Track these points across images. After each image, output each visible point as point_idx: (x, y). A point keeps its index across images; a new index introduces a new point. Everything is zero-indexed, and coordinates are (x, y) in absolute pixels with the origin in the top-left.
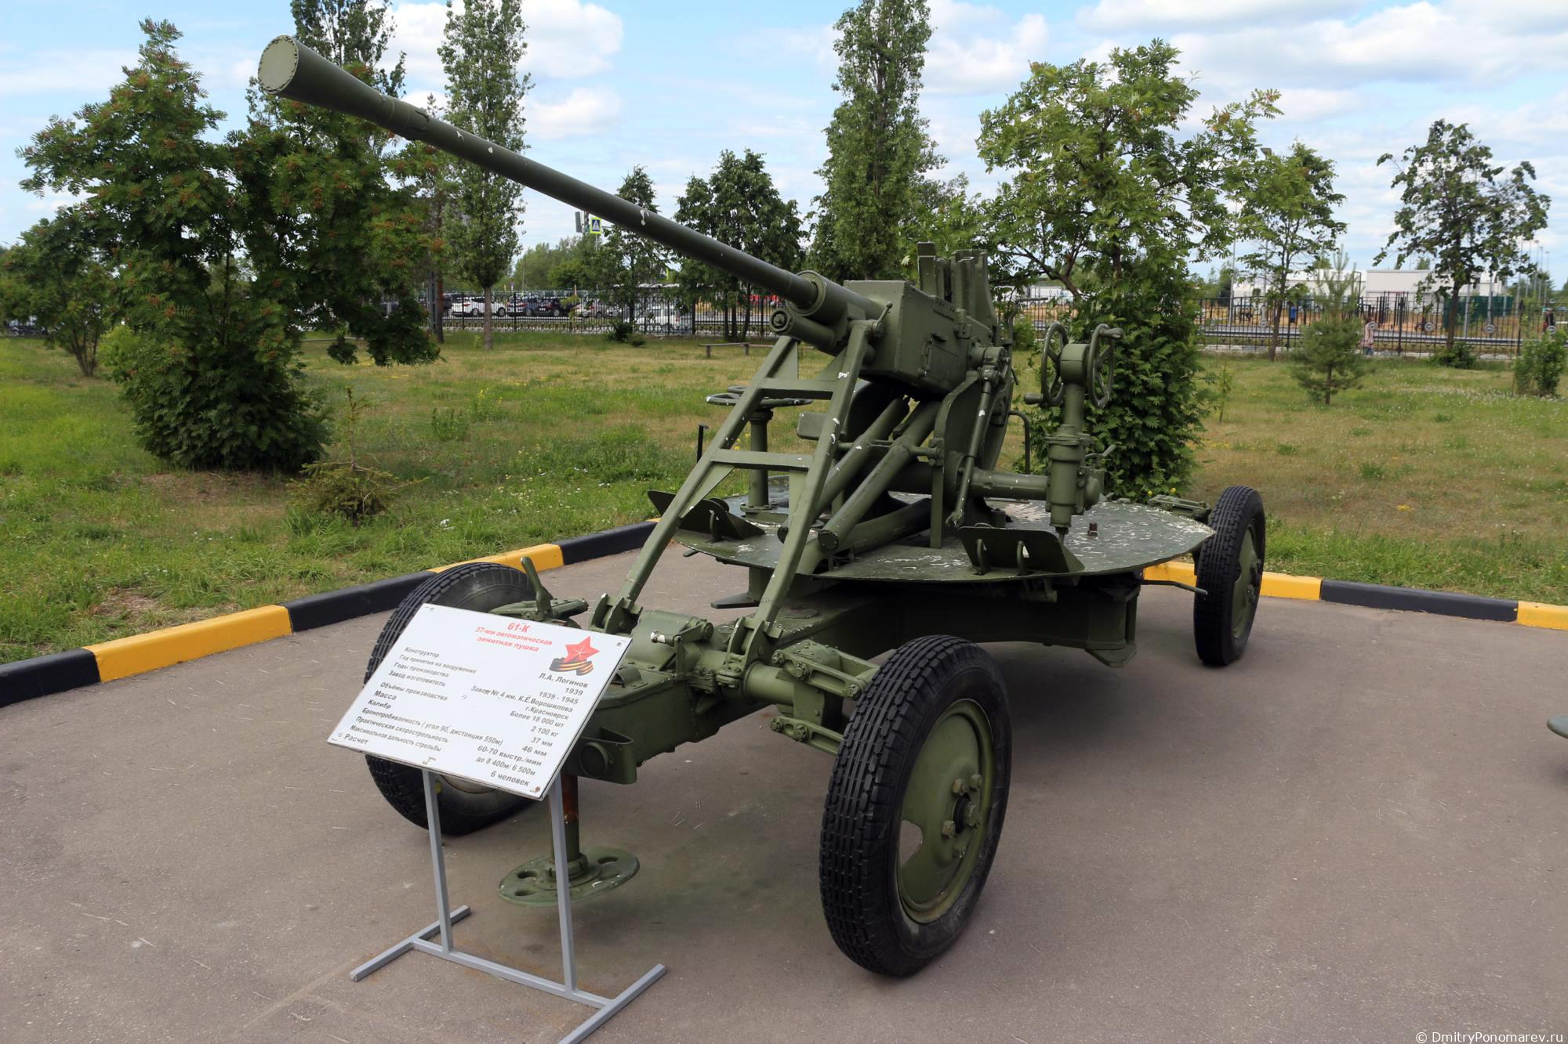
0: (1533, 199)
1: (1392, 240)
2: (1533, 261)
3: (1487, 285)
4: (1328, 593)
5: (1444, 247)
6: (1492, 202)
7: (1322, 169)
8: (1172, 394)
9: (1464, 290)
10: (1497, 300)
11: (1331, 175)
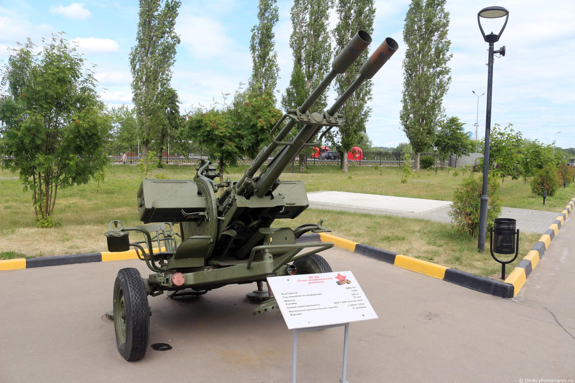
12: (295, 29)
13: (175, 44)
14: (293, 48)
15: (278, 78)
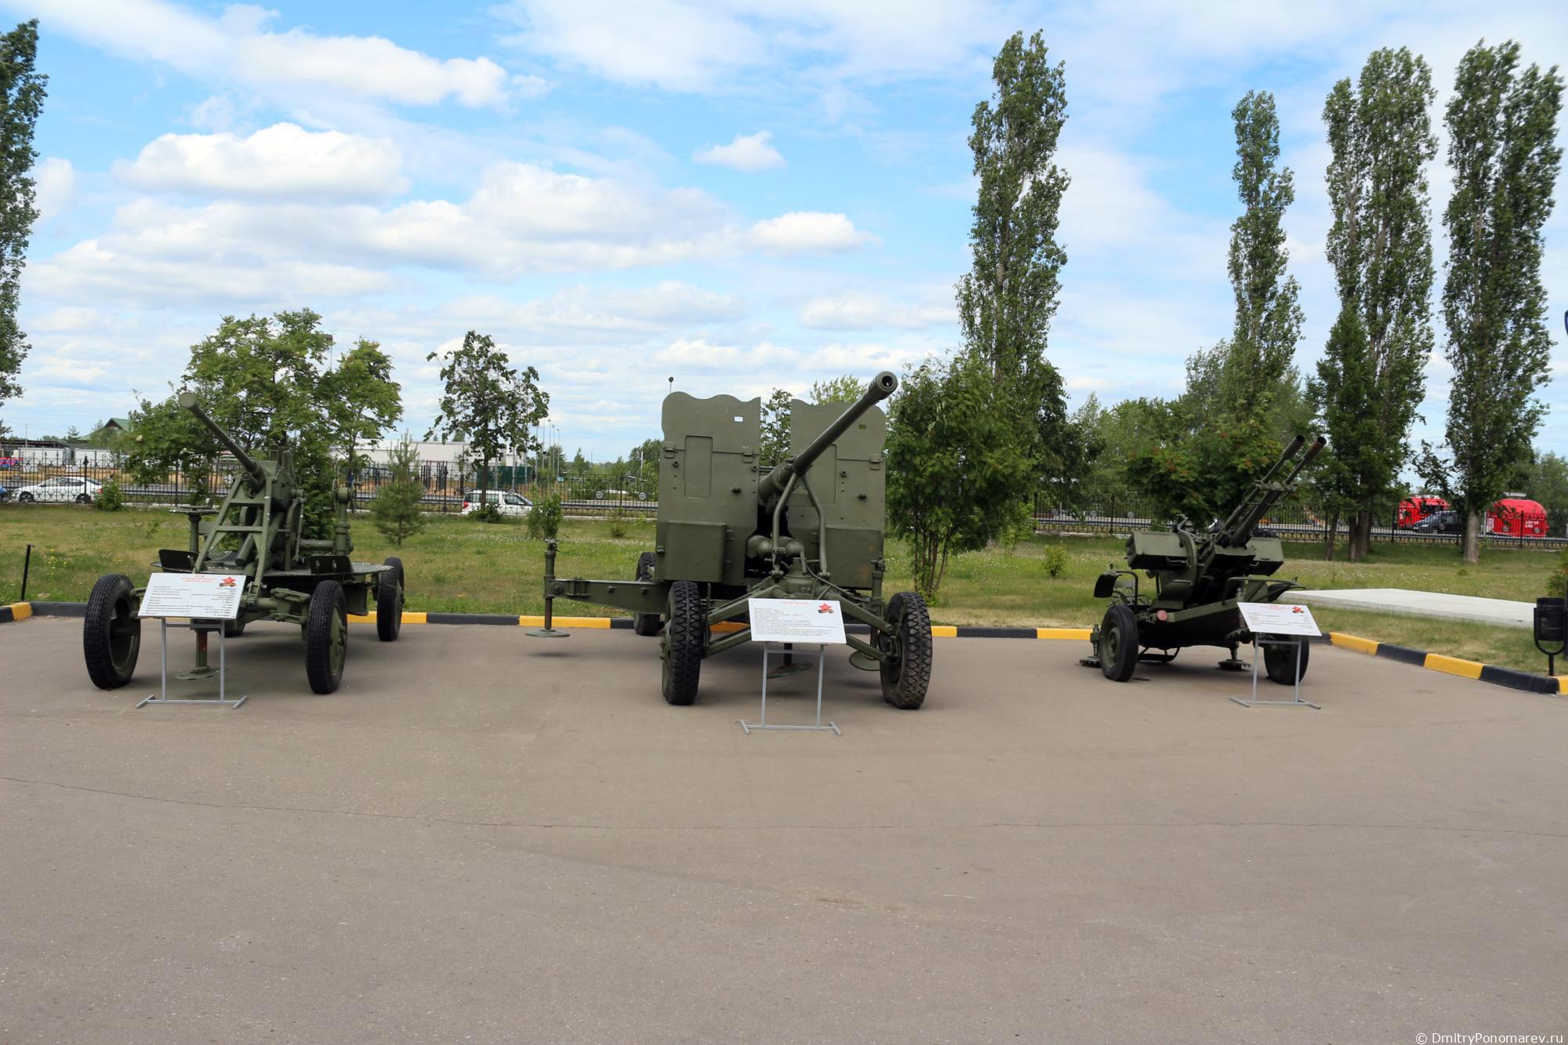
0: (538, 395)
1: (438, 422)
2: (540, 441)
3: (510, 459)
4: (431, 619)
5: (476, 429)
6: (509, 395)
7: (381, 362)
8: (324, 525)
9: (493, 462)
10: (521, 470)
11: (389, 367)
12: (1339, 214)
13: (1055, 268)
14: (1336, 263)
15: (1298, 338)
